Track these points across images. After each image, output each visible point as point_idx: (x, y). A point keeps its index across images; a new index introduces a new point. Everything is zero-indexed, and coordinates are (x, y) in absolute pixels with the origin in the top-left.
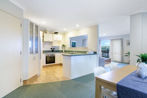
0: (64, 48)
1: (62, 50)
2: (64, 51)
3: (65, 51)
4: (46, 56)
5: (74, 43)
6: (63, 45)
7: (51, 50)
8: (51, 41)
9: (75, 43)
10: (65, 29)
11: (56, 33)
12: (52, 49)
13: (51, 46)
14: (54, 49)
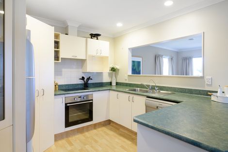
0: (116, 77)
1: (109, 81)
2: (114, 84)
3: (117, 84)
4: (66, 104)
5: (136, 64)
6: (113, 69)
7: (82, 82)
8: (81, 56)
9: (139, 63)
10: (119, 25)
11: (95, 36)
12: (83, 78)
13: (81, 70)
14: (89, 79)
